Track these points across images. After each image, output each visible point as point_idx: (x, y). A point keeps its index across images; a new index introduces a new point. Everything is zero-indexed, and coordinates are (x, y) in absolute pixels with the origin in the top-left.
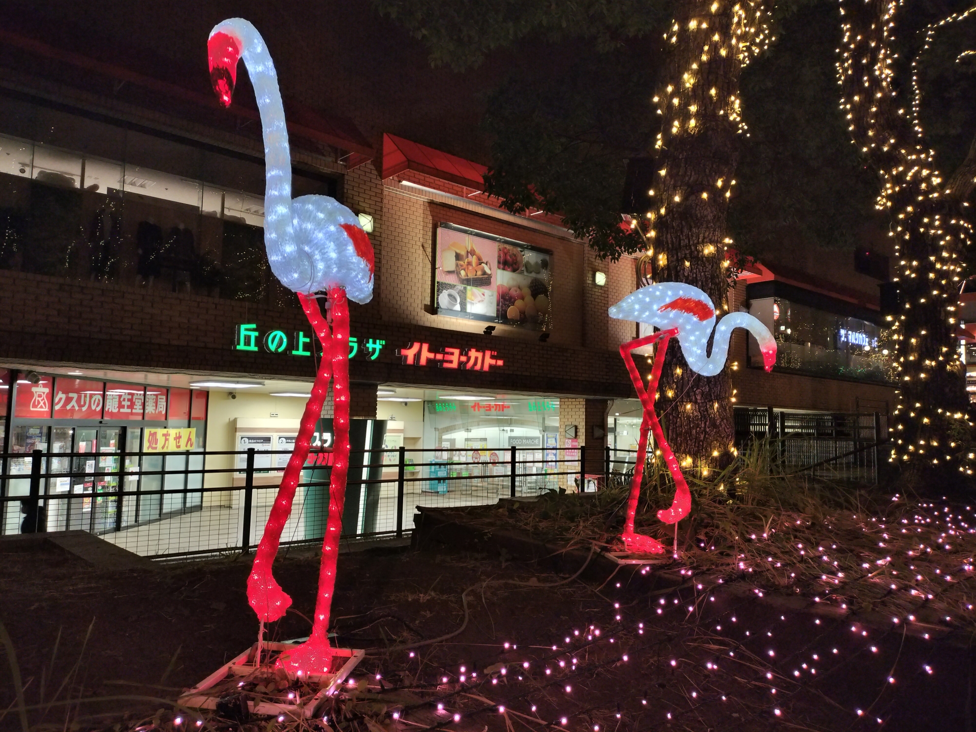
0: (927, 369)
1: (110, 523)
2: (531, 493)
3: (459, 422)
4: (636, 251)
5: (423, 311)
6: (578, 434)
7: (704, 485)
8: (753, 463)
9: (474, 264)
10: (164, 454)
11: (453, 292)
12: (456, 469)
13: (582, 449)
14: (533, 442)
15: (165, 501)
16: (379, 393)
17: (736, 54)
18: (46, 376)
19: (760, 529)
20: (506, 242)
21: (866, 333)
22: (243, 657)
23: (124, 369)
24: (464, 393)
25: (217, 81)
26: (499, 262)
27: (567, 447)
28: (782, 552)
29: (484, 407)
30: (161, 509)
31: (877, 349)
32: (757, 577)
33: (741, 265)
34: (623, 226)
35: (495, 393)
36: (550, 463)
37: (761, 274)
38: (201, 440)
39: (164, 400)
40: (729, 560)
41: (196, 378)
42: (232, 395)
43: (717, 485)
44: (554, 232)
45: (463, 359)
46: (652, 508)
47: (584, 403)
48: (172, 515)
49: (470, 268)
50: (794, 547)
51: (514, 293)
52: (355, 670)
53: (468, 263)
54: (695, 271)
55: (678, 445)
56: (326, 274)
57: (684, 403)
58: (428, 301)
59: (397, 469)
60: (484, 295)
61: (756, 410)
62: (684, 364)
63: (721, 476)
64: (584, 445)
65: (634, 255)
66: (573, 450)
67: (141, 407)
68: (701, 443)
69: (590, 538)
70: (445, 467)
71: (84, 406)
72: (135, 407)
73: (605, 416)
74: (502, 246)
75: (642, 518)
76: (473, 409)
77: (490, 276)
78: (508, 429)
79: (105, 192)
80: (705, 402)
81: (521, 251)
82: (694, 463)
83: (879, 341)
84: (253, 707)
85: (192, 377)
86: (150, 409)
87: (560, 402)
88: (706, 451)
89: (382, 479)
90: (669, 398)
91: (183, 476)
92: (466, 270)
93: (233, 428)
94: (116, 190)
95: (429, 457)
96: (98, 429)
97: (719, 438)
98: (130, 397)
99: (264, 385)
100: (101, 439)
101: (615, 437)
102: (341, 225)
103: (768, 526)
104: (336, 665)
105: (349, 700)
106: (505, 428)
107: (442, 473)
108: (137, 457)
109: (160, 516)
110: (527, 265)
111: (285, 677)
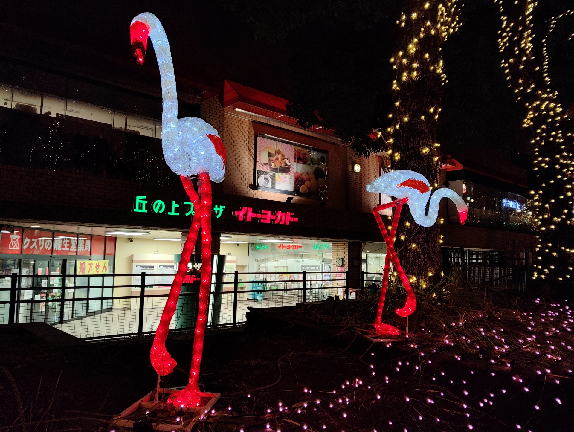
0: (556, 223)
1: (56, 318)
2: (316, 300)
3: (270, 256)
4: (379, 151)
5: (249, 188)
6: (344, 263)
7: (424, 294)
8: (453, 280)
9: (280, 159)
10: (89, 276)
11: (267, 176)
12: (268, 285)
13: (347, 272)
14: (316, 268)
15: (90, 305)
16: (221, 238)
17: (441, 33)
18: (18, 228)
19: (457, 320)
20: (299, 146)
21: (518, 201)
22: (147, 397)
23: (66, 224)
24: (273, 238)
25: (135, 50)
26: (295, 158)
27: (337, 271)
28: (471, 334)
29: (286, 247)
30: (87, 310)
31: (525, 211)
32: (457, 348)
33: (443, 160)
34: (371, 136)
35: (293, 238)
36: (326, 281)
37: (455, 166)
38: (112, 267)
39: (89, 243)
40: (439, 339)
41: (109, 229)
42: (131, 240)
43: (432, 294)
44: (329, 140)
45: (274, 217)
46: (392, 307)
47: (347, 244)
48: (95, 313)
49: (278, 161)
50: (478, 331)
51: (304, 176)
52: (215, 405)
53: (276, 158)
54: (417, 163)
55: (408, 269)
56: (197, 164)
57: (411, 244)
58: (251, 182)
59: (233, 285)
60: (286, 178)
61: (452, 249)
62: (411, 220)
63: (434, 288)
64: (347, 270)
65: (378, 154)
66: (341, 273)
67: (75, 247)
68: (422, 268)
69: (355, 326)
70: (262, 284)
71: (40, 246)
72: (72, 247)
73: (361, 252)
74: (297, 148)
75: (386, 314)
76: (279, 248)
77: (289, 167)
78: (301, 260)
79: (55, 116)
80: (424, 243)
81: (309, 151)
82: (417, 280)
83: (526, 206)
84: (155, 426)
85: (106, 229)
86: (81, 248)
87: (333, 243)
88: (425, 273)
89: (223, 291)
90: (402, 240)
91: (101, 289)
92: (275, 163)
93: (131, 260)
94: (61, 114)
95: (252, 278)
96: (49, 260)
97: (433, 265)
98: (69, 241)
99: (150, 233)
100: (51, 266)
101: (367, 265)
102: (207, 136)
103: (462, 318)
104: (204, 402)
105: (213, 422)
106: (299, 260)
107: (260, 288)
108: (73, 278)
109: (87, 314)
110: (312, 160)
111: (173, 409)
